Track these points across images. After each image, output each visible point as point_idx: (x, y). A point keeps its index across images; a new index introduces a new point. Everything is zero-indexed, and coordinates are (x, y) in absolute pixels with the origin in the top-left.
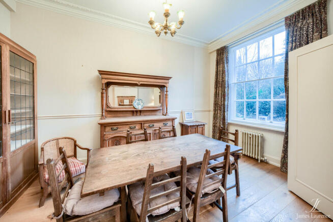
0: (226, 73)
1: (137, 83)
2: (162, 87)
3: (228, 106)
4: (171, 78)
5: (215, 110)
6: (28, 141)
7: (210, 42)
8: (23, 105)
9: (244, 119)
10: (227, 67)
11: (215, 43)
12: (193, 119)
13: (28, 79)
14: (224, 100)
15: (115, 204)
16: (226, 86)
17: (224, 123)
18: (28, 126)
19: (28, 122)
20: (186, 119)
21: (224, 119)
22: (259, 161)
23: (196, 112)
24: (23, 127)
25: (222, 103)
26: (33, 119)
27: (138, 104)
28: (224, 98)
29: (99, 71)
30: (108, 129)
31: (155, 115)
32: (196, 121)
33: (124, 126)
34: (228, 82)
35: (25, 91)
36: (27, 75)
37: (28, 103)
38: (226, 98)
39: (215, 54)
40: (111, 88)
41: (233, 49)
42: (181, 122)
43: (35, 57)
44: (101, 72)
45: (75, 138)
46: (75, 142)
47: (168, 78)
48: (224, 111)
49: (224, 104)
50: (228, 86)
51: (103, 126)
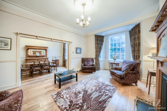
1: (37, 48)
4: (48, 47)
21: (64, 59)
23: (57, 57)
27: (38, 54)
29: (25, 46)
51: (27, 60)
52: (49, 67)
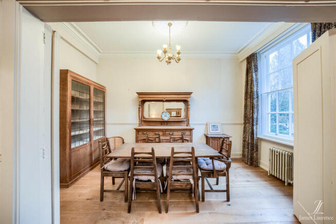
0: (255, 83)
1: (163, 99)
2: (185, 101)
3: (257, 118)
4: (192, 93)
5: (245, 123)
6: (102, 137)
7: (237, 52)
8: (99, 116)
9: (276, 134)
10: (256, 75)
11: (242, 52)
12: (219, 131)
13: (102, 101)
14: (253, 112)
15: (125, 171)
16: (255, 96)
17: (252, 138)
18: (102, 128)
19: (101, 126)
20: (211, 131)
21: (252, 133)
22: (286, 184)
23: (222, 124)
24: (99, 128)
25: (251, 116)
26: (104, 124)
27: (165, 116)
28: (253, 110)
29: (137, 93)
30: (140, 133)
31: (180, 126)
32: (223, 134)
33: (151, 132)
34: (257, 92)
35: (100, 108)
36: (101, 99)
37: (101, 115)
38: (255, 110)
39: (245, 63)
40: (147, 104)
41: (265, 54)
42: (206, 133)
43: (105, 87)
44: (139, 94)
45: (124, 138)
46: (123, 140)
47: (190, 94)
48: (253, 125)
49: (253, 117)
50: (257, 97)
51: (138, 131)
52: (192, 182)
